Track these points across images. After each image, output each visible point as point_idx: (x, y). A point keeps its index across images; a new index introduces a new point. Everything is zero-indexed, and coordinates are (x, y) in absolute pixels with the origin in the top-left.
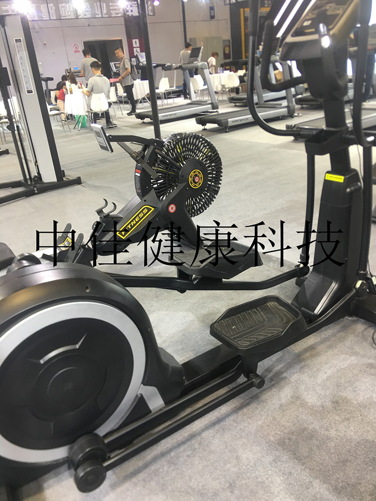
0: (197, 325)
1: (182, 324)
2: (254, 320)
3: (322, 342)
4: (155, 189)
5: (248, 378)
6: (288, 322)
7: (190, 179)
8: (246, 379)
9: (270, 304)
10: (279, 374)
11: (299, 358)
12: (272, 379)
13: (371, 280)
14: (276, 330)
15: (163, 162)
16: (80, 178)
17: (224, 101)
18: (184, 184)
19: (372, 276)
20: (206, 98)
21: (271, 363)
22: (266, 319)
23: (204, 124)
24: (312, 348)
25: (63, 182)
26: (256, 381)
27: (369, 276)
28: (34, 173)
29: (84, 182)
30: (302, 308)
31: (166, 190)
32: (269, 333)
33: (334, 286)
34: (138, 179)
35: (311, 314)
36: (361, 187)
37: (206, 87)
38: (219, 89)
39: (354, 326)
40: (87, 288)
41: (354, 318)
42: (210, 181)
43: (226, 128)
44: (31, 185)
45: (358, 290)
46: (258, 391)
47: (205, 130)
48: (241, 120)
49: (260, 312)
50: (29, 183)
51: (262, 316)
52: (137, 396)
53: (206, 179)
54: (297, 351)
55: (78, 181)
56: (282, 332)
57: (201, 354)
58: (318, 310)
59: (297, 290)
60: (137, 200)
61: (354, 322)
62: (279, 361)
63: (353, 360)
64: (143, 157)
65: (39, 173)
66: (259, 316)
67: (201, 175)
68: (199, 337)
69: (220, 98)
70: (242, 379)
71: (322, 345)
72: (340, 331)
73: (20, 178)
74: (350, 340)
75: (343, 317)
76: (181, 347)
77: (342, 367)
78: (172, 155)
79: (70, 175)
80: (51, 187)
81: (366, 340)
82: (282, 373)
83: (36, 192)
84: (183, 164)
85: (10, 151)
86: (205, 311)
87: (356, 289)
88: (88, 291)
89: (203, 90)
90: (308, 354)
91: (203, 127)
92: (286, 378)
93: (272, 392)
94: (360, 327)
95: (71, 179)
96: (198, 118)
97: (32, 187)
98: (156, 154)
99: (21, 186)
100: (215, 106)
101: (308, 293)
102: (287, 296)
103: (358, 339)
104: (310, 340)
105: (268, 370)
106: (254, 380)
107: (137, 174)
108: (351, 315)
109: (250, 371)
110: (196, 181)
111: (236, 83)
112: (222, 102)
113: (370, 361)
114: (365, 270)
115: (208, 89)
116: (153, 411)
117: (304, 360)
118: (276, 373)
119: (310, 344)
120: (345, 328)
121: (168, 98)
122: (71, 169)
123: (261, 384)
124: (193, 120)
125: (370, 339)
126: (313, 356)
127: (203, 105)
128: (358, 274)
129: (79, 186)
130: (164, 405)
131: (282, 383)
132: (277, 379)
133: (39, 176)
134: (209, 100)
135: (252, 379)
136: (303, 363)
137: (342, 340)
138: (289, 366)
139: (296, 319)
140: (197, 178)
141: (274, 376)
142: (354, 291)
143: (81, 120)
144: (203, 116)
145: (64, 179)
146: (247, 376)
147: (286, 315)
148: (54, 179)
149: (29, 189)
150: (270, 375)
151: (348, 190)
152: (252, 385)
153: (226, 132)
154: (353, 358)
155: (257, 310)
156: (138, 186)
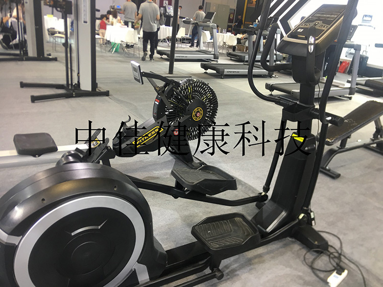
0: (180, 222)
1: (169, 220)
2: (224, 229)
3: (268, 253)
4: (167, 115)
5: (212, 271)
6: (248, 236)
7: (193, 113)
8: (210, 271)
9: (237, 219)
10: (234, 271)
11: (249, 262)
12: (228, 274)
13: (310, 214)
14: (239, 240)
15: (176, 98)
16: (108, 91)
17: (224, 54)
18: (189, 116)
19: (311, 212)
20: (210, 49)
21: (229, 262)
22: (233, 230)
23: (206, 69)
24: (260, 256)
25: (95, 92)
26: (218, 274)
27: (309, 211)
28: (75, 81)
29: (111, 95)
30: (259, 226)
31: (175, 118)
32: (233, 241)
33: (284, 214)
34: (156, 107)
35: (263, 231)
36: (315, 148)
37: (212, 41)
38: (221, 44)
39: (292, 246)
40: (115, 187)
41: (294, 240)
42: (207, 117)
43: (222, 75)
44: (71, 89)
45: (300, 220)
46: (218, 281)
47: (206, 73)
48: (233, 72)
49: (229, 224)
50: (70, 87)
51: (230, 227)
52: (132, 270)
53: (204, 116)
54: (249, 257)
55: (107, 94)
56: (243, 242)
57: (180, 245)
58: (269, 229)
59: (257, 211)
60: (153, 121)
61: (293, 242)
62: (235, 261)
63: (288, 270)
64: (163, 92)
65: (79, 82)
66: (227, 226)
67: (202, 112)
68: (180, 232)
69: (221, 51)
70: (208, 271)
71: (267, 255)
72: (281, 248)
73: (64, 82)
74: (288, 255)
75: (286, 237)
76: (166, 237)
77: (280, 274)
78: (184, 93)
79: (102, 87)
80: (86, 94)
81: (299, 258)
82: (236, 271)
83: (74, 95)
84: (191, 102)
85: (58, 59)
86: (186, 213)
87: (299, 219)
88: (115, 189)
89: (209, 43)
90: (256, 260)
91: (205, 71)
92: (238, 275)
93: (227, 283)
94: (297, 247)
95: (102, 91)
96: (203, 64)
97: (72, 91)
98: (173, 91)
99: (63, 89)
100: (216, 57)
101: (265, 215)
102: (248, 213)
103: (293, 255)
104: (260, 250)
105: (227, 267)
106: (216, 273)
107: (156, 102)
108: (291, 237)
109: (214, 266)
110: (198, 115)
111: (235, 43)
112: (222, 54)
113: (300, 274)
114: (307, 207)
115: (213, 42)
116: (140, 283)
117: (253, 264)
118: (232, 270)
119: (259, 253)
120: (285, 245)
121: (183, 43)
122: (103, 83)
123: (221, 277)
124: (199, 64)
125: (302, 258)
126: (260, 262)
127: (208, 54)
128: (302, 209)
129: (107, 97)
130: (149, 280)
131: (235, 278)
132: (233, 274)
133: (79, 84)
134: (212, 51)
135: (215, 272)
136: (252, 266)
137: (282, 254)
138: (242, 267)
139: (254, 235)
140: (199, 113)
141: (230, 272)
142: (297, 221)
143: (116, 46)
144: (207, 63)
145: (97, 90)
146: (212, 269)
147: (247, 230)
148: (89, 89)
149: (68, 92)
150: (227, 271)
151: (306, 148)
152: (214, 277)
153: (222, 78)
154: (288, 269)
155: (227, 222)
156: (156, 111)
